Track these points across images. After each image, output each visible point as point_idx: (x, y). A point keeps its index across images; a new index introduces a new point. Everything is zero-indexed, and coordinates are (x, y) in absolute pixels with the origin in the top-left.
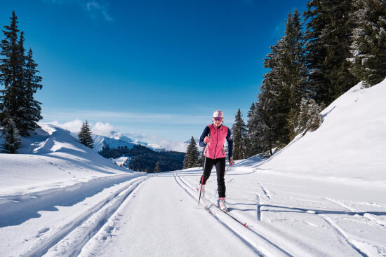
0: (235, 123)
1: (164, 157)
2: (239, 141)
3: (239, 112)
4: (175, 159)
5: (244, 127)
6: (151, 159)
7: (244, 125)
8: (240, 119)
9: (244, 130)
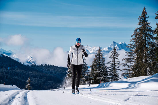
0: (139, 26)
1: (35, 73)
2: (142, 52)
3: (144, 12)
4: (52, 75)
5: (151, 33)
6: (17, 74)
7: (150, 30)
8: (145, 21)
9: (151, 36)
